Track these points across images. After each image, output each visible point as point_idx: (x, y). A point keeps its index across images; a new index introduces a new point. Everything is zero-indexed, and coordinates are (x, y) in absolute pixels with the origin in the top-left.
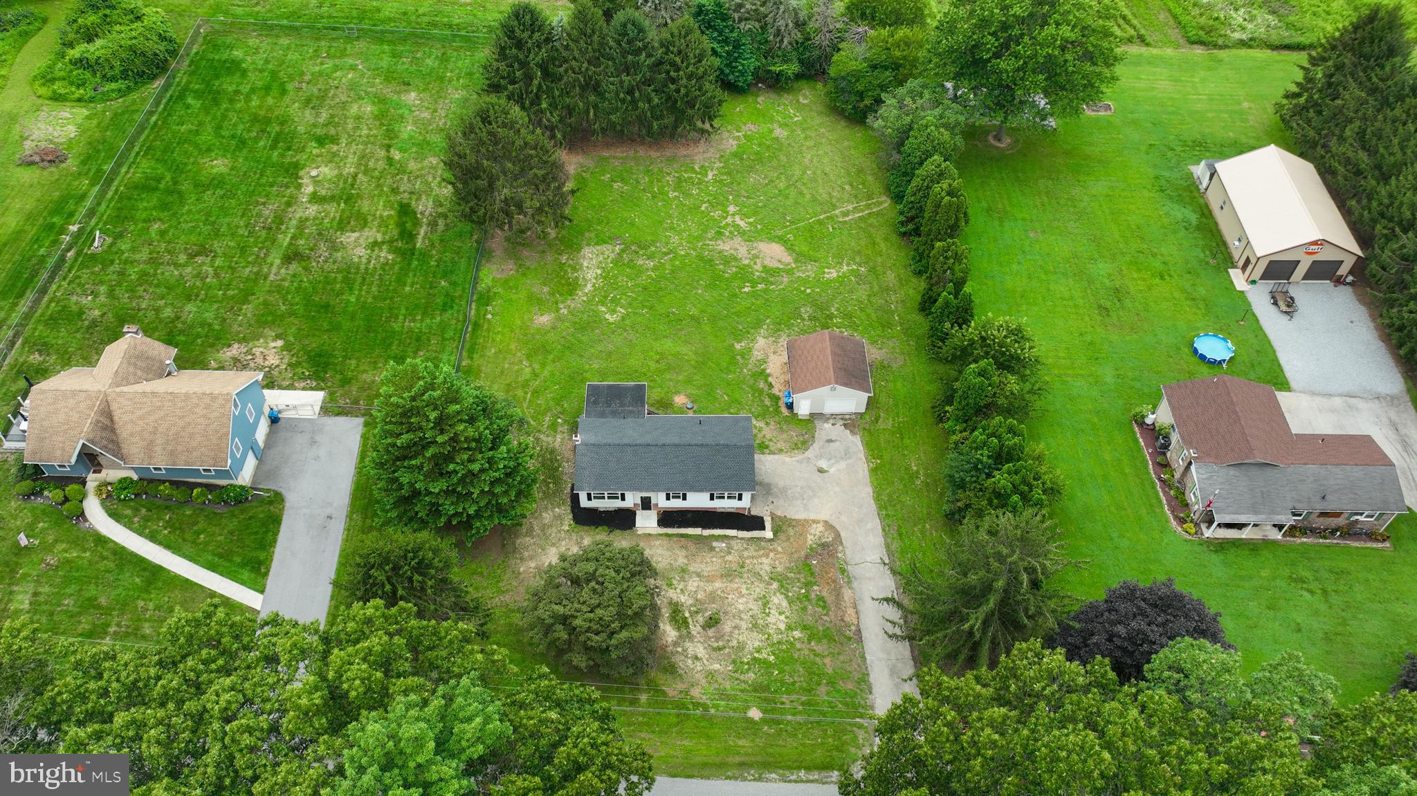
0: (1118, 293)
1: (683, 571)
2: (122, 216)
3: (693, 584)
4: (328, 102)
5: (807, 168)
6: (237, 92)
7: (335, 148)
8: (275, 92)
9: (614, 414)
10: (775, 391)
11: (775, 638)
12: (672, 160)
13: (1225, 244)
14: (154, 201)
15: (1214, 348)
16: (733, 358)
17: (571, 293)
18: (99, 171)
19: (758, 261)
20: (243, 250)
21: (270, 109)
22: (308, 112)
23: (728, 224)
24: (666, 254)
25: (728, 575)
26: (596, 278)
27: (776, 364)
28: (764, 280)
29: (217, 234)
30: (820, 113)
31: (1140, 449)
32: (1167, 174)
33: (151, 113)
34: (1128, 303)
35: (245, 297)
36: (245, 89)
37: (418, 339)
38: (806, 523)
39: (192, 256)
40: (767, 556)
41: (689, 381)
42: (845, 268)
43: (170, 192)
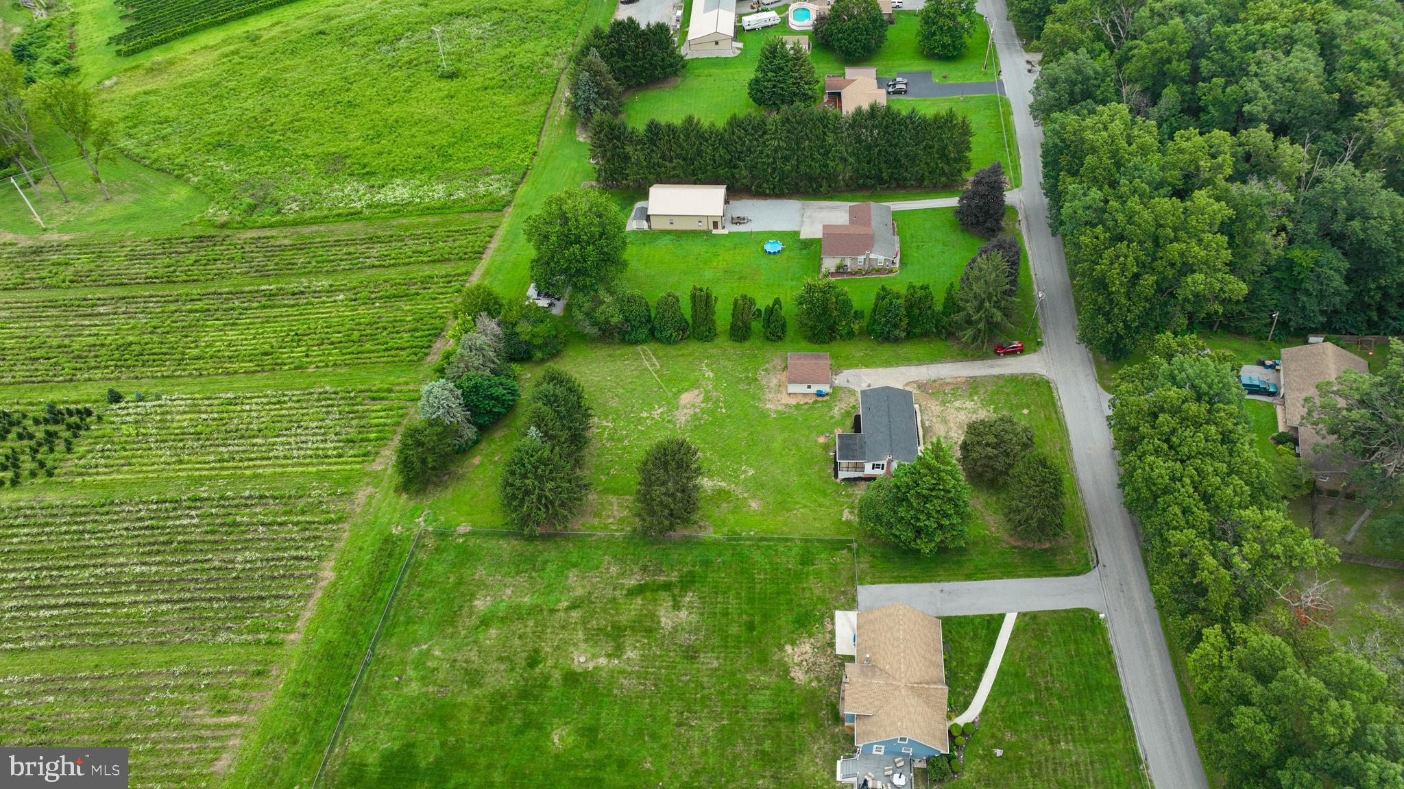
0: (728, 271)
4: (475, 666)
6: (444, 745)
7: (548, 649)
8: (449, 712)
9: (862, 447)
13: (693, 231)
15: (774, 247)
16: (784, 417)
17: (727, 492)
19: (697, 405)
21: (478, 711)
22: (487, 680)
23: (660, 417)
25: (945, 421)
27: (790, 400)
28: (715, 403)
29: (661, 716)
39: (689, 728)
41: (805, 436)
42: (704, 368)
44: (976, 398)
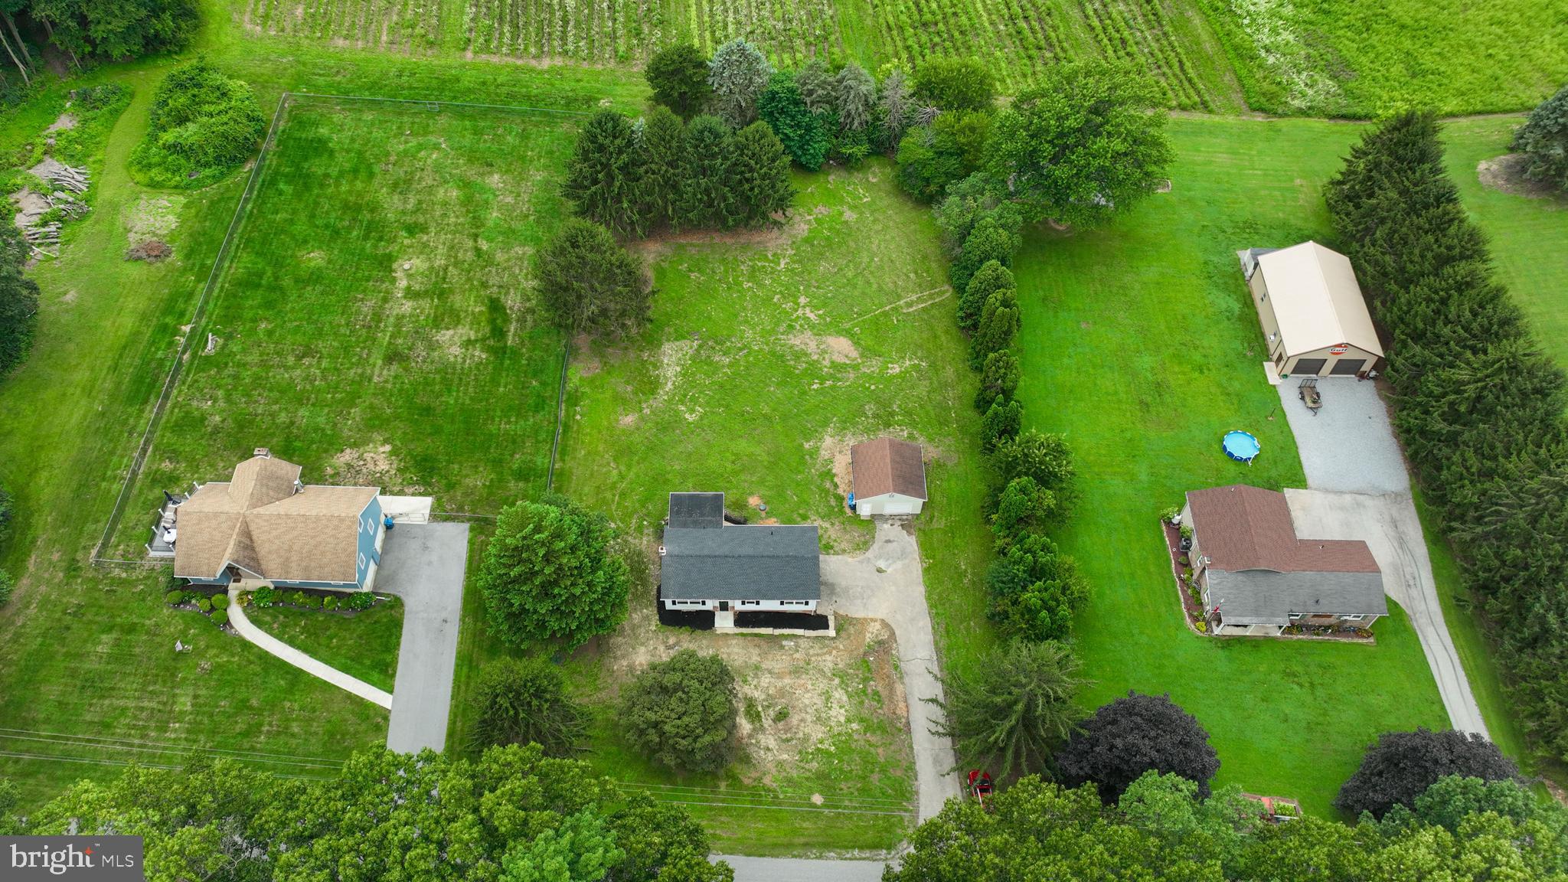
0: (1159, 387)
1: (757, 668)
2: (230, 316)
3: (765, 680)
4: (415, 186)
5: (875, 254)
6: (327, 176)
7: (425, 238)
8: (363, 175)
9: (696, 524)
10: (840, 491)
11: (836, 730)
12: (745, 247)
13: (1263, 335)
14: (258, 300)
15: (1242, 446)
16: (803, 457)
17: (653, 391)
18: (203, 265)
19: (826, 356)
20: (346, 349)
21: (359, 195)
22: (396, 197)
23: (798, 317)
24: (741, 349)
25: (796, 671)
26: (676, 376)
27: (841, 465)
28: (832, 376)
29: (320, 333)
30: (888, 194)
31: (1165, 549)
32: (1215, 259)
33: (247, 200)
34: (1167, 398)
35: (352, 400)
36: (334, 172)
37: (514, 442)
38: (864, 622)
39: (299, 358)
40: (830, 653)
41: (762, 481)
42: (908, 363)
43: (272, 289)
44: (855, 726)
